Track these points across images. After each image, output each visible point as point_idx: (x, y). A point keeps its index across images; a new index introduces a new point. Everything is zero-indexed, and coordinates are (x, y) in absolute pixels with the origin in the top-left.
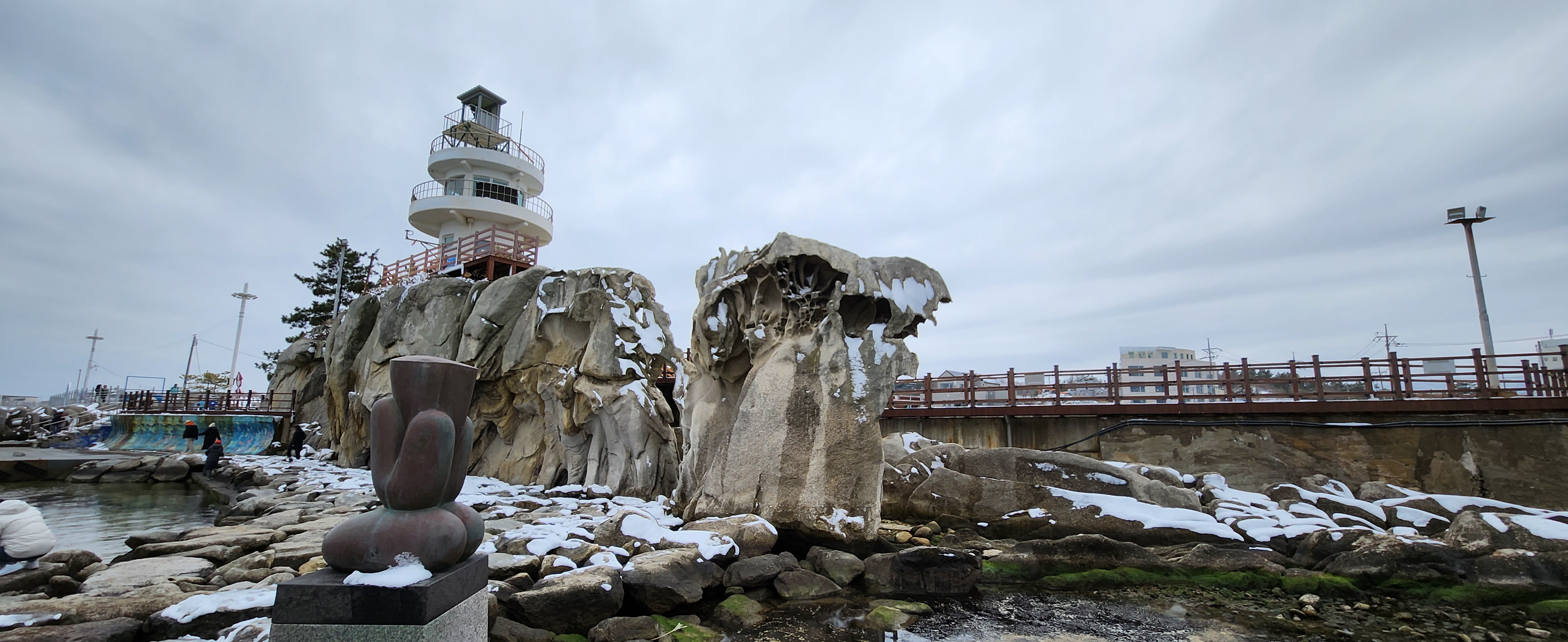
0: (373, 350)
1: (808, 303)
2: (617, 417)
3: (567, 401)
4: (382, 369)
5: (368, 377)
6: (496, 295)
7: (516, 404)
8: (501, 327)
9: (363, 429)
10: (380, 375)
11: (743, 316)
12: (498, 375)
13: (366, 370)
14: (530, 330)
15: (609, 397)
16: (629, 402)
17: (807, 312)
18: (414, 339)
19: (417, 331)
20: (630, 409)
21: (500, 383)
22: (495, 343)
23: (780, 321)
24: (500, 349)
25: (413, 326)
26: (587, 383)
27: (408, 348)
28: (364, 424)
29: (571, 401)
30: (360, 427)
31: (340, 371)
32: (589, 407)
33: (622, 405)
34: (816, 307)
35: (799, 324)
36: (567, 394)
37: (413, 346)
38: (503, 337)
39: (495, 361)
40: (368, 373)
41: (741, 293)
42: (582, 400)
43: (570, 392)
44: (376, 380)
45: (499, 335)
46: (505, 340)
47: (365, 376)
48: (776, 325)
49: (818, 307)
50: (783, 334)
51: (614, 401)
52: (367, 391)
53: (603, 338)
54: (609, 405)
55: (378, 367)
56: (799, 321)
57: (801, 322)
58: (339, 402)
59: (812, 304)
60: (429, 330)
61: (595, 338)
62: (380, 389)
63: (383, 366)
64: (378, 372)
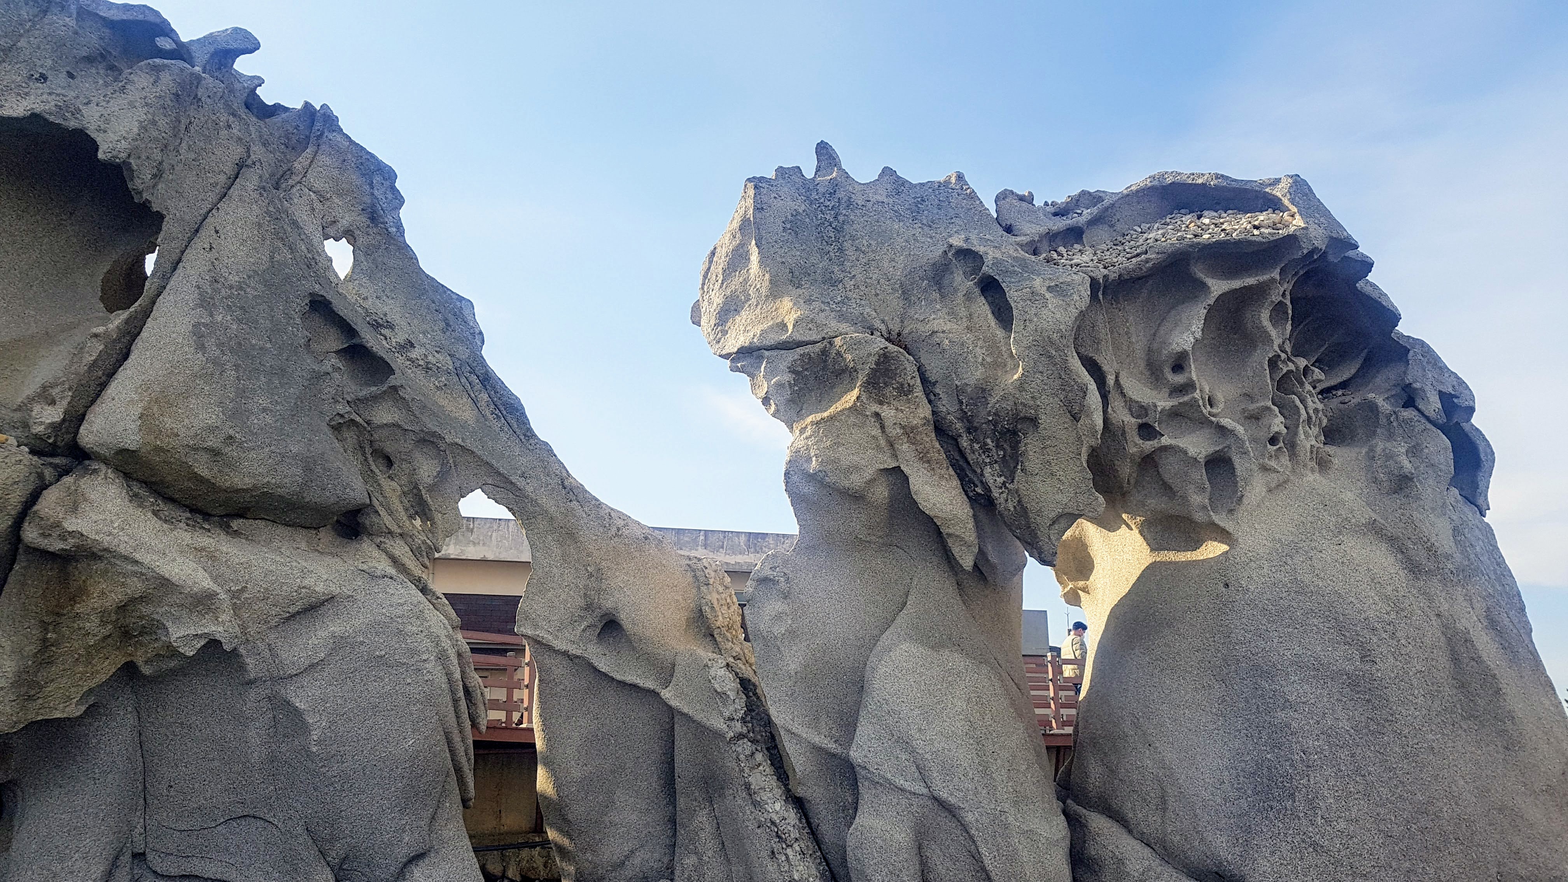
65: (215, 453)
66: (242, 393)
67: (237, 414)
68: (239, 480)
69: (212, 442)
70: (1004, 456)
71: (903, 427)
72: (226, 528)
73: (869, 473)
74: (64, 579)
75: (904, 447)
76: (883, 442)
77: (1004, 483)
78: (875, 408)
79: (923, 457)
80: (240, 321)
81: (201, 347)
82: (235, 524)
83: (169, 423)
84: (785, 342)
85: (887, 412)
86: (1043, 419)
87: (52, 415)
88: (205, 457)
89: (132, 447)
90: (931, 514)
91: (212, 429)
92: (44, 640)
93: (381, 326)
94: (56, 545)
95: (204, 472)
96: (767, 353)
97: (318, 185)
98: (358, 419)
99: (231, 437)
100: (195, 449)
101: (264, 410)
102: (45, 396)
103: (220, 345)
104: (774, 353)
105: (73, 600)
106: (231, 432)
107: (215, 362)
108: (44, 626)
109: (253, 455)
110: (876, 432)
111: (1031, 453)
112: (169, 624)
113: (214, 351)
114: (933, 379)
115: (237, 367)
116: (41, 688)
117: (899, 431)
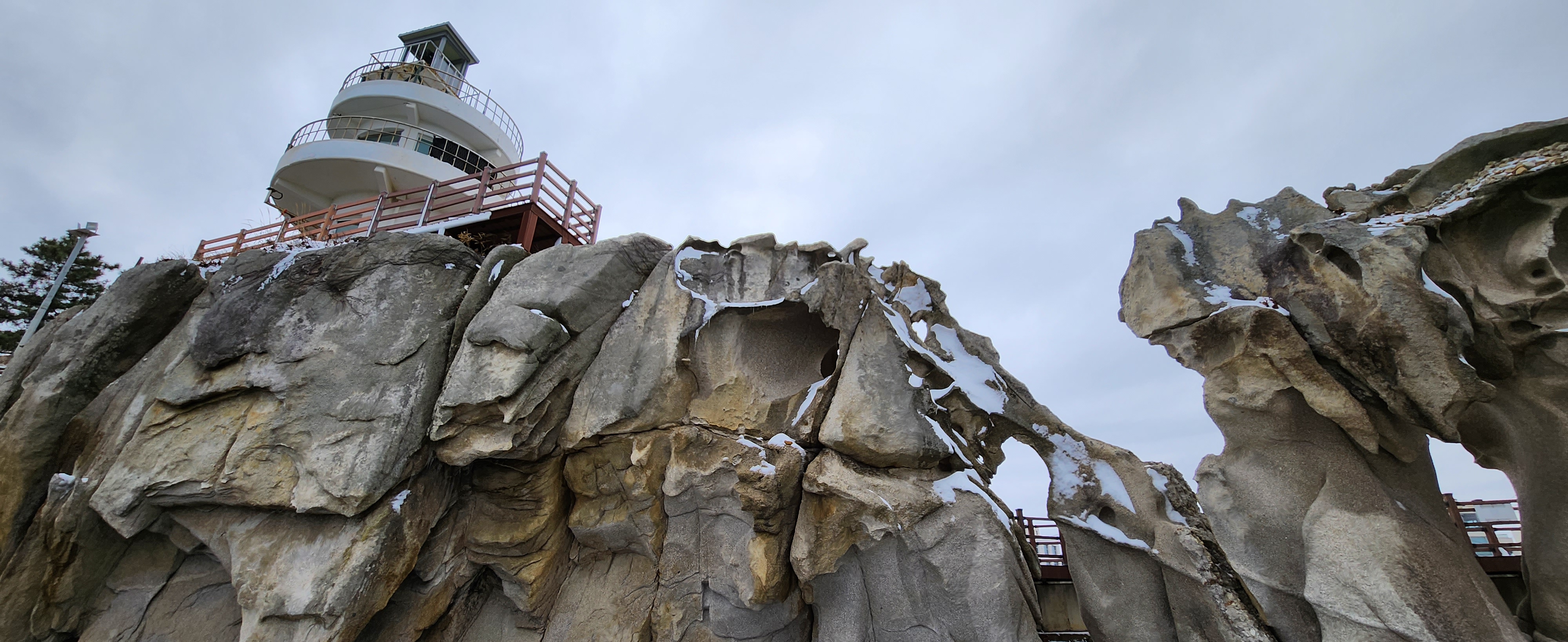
0: (161, 376)
2: (936, 558)
3: (774, 513)
4: (182, 420)
5: (129, 437)
6: (562, 270)
7: (580, 522)
8: (573, 335)
9: (68, 577)
10: (169, 436)
12: (549, 447)
13: (128, 422)
14: (664, 346)
15: (910, 506)
16: (970, 520)
18: (307, 349)
19: (318, 333)
20: (973, 539)
21: (549, 468)
22: (559, 369)
24: (568, 383)
25: (306, 322)
26: (844, 469)
27: (284, 369)
28: (77, 562)
29: (790, 513)
30: (59, 569)
31: (41, 421)
32: (856, 530)
33: (950, 529)
36: (780, 497)
37: (301, 366)
38: (578, 357)
39: (548, 412)
40: (134, 428)
42: (836, 511)
43: (789, 492)
44: (156, 445)
45: (570, 353)
47: (121, 437)
51: (924, 515)
52: (116, 474)
53: (880, 367)
54: (911, 527)
55: (170, 415)
60: (360, 331)
61: (861, 367)
62: (165, 468)
63: (185, 414)
64: (167, 426)
65: (876, 438)
66: (884, 406)
67: (883, 417)
68: (888, 449)
69: (874, 432)
70: (1383, 367)
71: (1288, 360)
72: (887, 473)
73: (1269, 395)
74: (821, 504)
75: (1293, 373)
76: (1274, 373)
77: (1389, 387)
78: (1263, 351)
79: (1311, 377)
80: (878, 371)
81: (863, 388)
82: (891, 471)
83: (854, 426)
84: (1184, 322)
85: (1271, 352)
86: (1410, 335)
87: (806, 430)
88: (871, 440)
89: (841, 440)
90: (1329, 416)
91: (873, 426)
92: (817, 535)
94: (816, 490)
95: (872, 447)
96: (1173, 331)
99: (881, 429)
100: (868, 437)
101: (895, 413)
102: (803, 421)
103: (871, 385)
104: (1179, 329)
105: (826, 515)
106: (882, 426)
107: (870, 393)
108: (817, 528)
109: (893, 436)
110: (1267, 366)
111: (1407, 361)
112: (867, 524)
113: (869, 388)
114: (1304, 323)
115: (880, 394)
116: (819, 558)
117: (1285, 363)
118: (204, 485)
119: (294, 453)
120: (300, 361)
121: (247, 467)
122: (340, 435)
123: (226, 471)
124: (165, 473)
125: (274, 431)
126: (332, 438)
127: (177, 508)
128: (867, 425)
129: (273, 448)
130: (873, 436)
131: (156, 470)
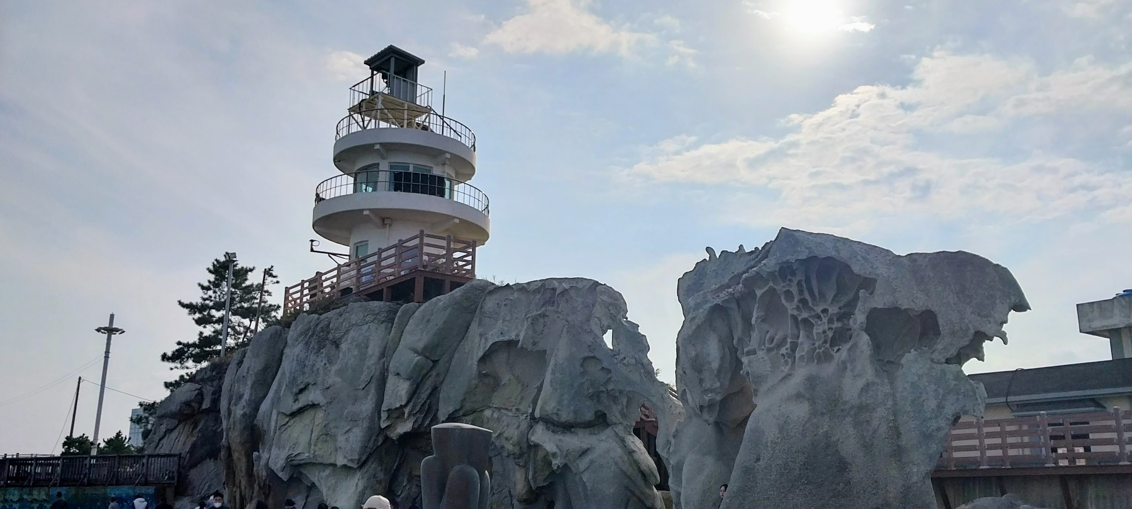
0: (280, 398)
1: (825, 320)
2: (585, 477)
3: (521, 456)
4: (292, 421)
5: (275, 433)
6: (428, 321)
8: (435, 362)
10: (289, 429)
11: (740, 340)
13: (273, 424)
14: (472, 365)
15: (574, 450)
16: (600, 456)
17: (824, 332)
18: (330, 382)
19: (333, 372)
20: (602, 467)
22: (429, 384)
23: (788, 345)
24: (435, 390)
25: (328, 365)
26: (546, 432)
27: (323, 394)
29: (526, 455)
31: (242, 427)
32: (550, 464)
33: (592, 461)
34: (837, 325)
35: (815, 349)
36: (521, 448)
37: (329, 391)
38: (438, 375)
39: (430, 407)
40: (276, 427)
41: (736, 308)
42: (540, 455)
43: (525, 446)
44: (286, 436)
45: (434, 373)
46: (441, 379)
47: (272, 433)
48: (783, 351)
49: (839, 325)
50: (794, 362)
51: (580, 456)
52: (274, 451)
53: (563, 372)
54: (575, 461)
55: (287, 419)
56: (814, 344)
57: (817, 345)
58: (241, 465)
59: (831, 321)
60: (348, 370)
61: (553, 373)
62: (291, 447)
63: (292, 418)
64: (287, 426)
65: (557, 413)
66: (562, 395)
67: (560, 402)
69: (555, 411)
80: (561, 374)
81: (551, 386)
82: (573, 430)
83: (547, 408)
87: (531, 410)
88: (555, 415)
89: (544, 416)
91: (554, 408)
92: (535, 467)
93: (615, 355)
94: (533, 445)
95: (556, 419)
97: (598, 316)
98: (605, 390)
99: (558, 409)
101: (566, 399)
102: (529, 406)
103: (556, 383)
105: (537, 457)
107: (555, 389)
109: (564, 413)
112: (552, 461)
113: (554, 387)
115: (560, 388)
116: (537, 478)
118: (307, 455)
119: (334, 437)
120: (328, 388)
121: (319, 445)
122: (347, 429)
123: (312, 447)
124: (291, 449)
125: (325, 426)
126: (344, 431)
127: (300, 465)
128: (551, 407)
129: (327, 435)
130: (555, 413)
131: (288, 449)
